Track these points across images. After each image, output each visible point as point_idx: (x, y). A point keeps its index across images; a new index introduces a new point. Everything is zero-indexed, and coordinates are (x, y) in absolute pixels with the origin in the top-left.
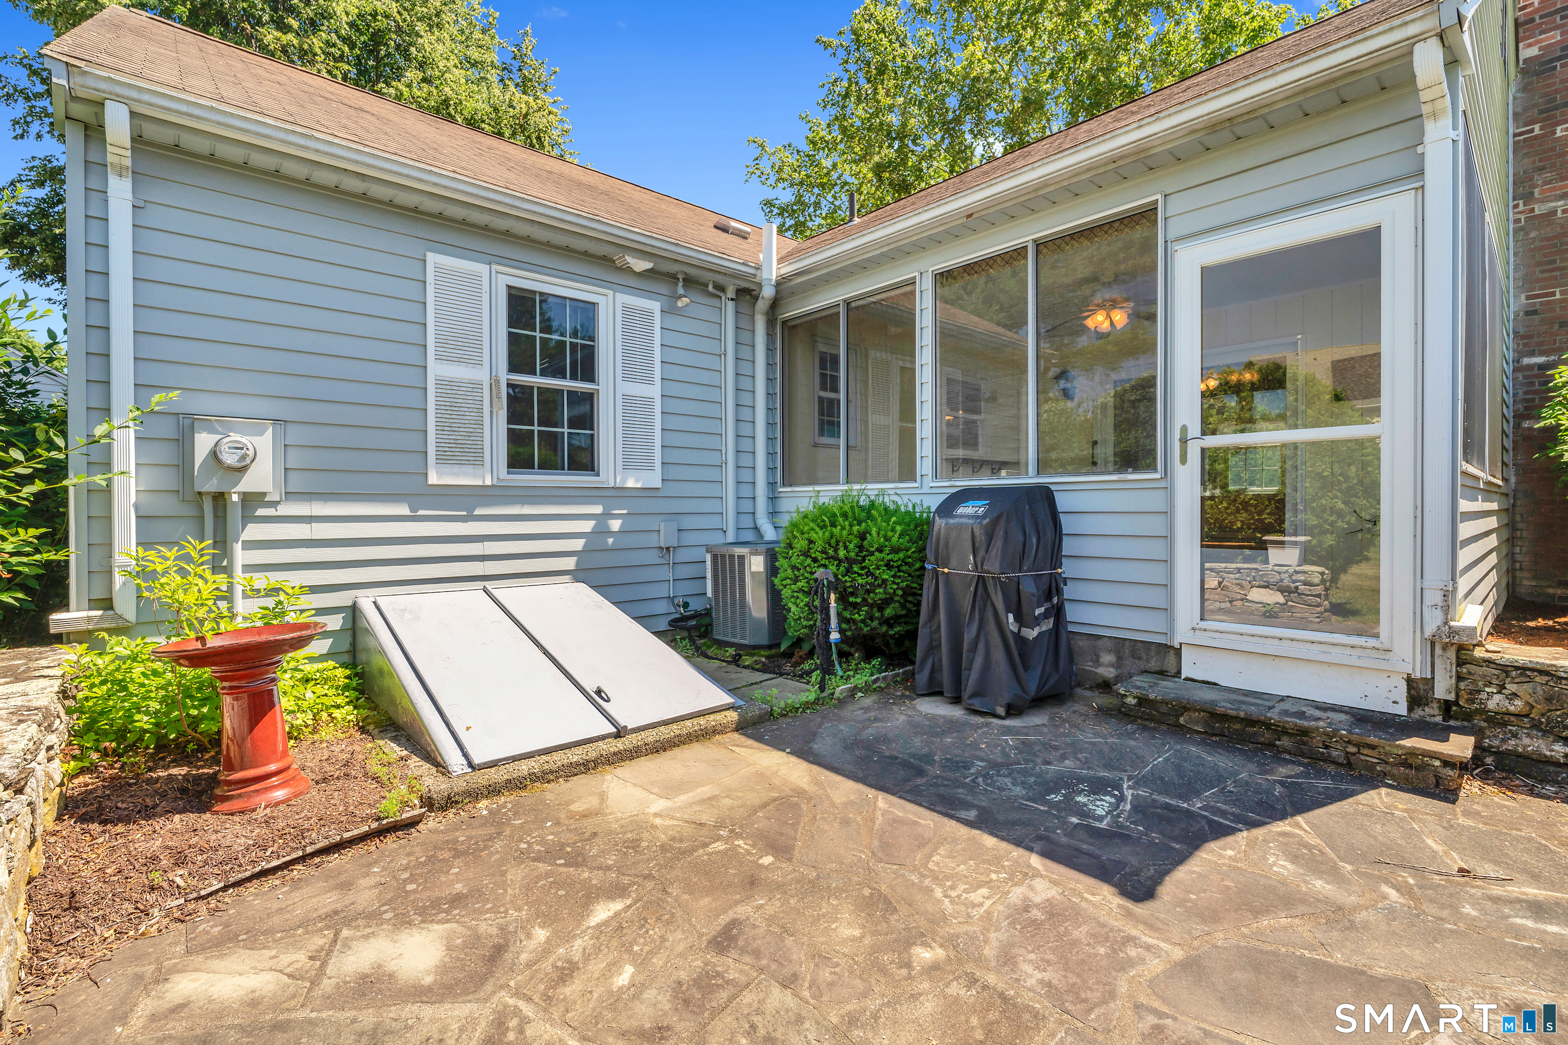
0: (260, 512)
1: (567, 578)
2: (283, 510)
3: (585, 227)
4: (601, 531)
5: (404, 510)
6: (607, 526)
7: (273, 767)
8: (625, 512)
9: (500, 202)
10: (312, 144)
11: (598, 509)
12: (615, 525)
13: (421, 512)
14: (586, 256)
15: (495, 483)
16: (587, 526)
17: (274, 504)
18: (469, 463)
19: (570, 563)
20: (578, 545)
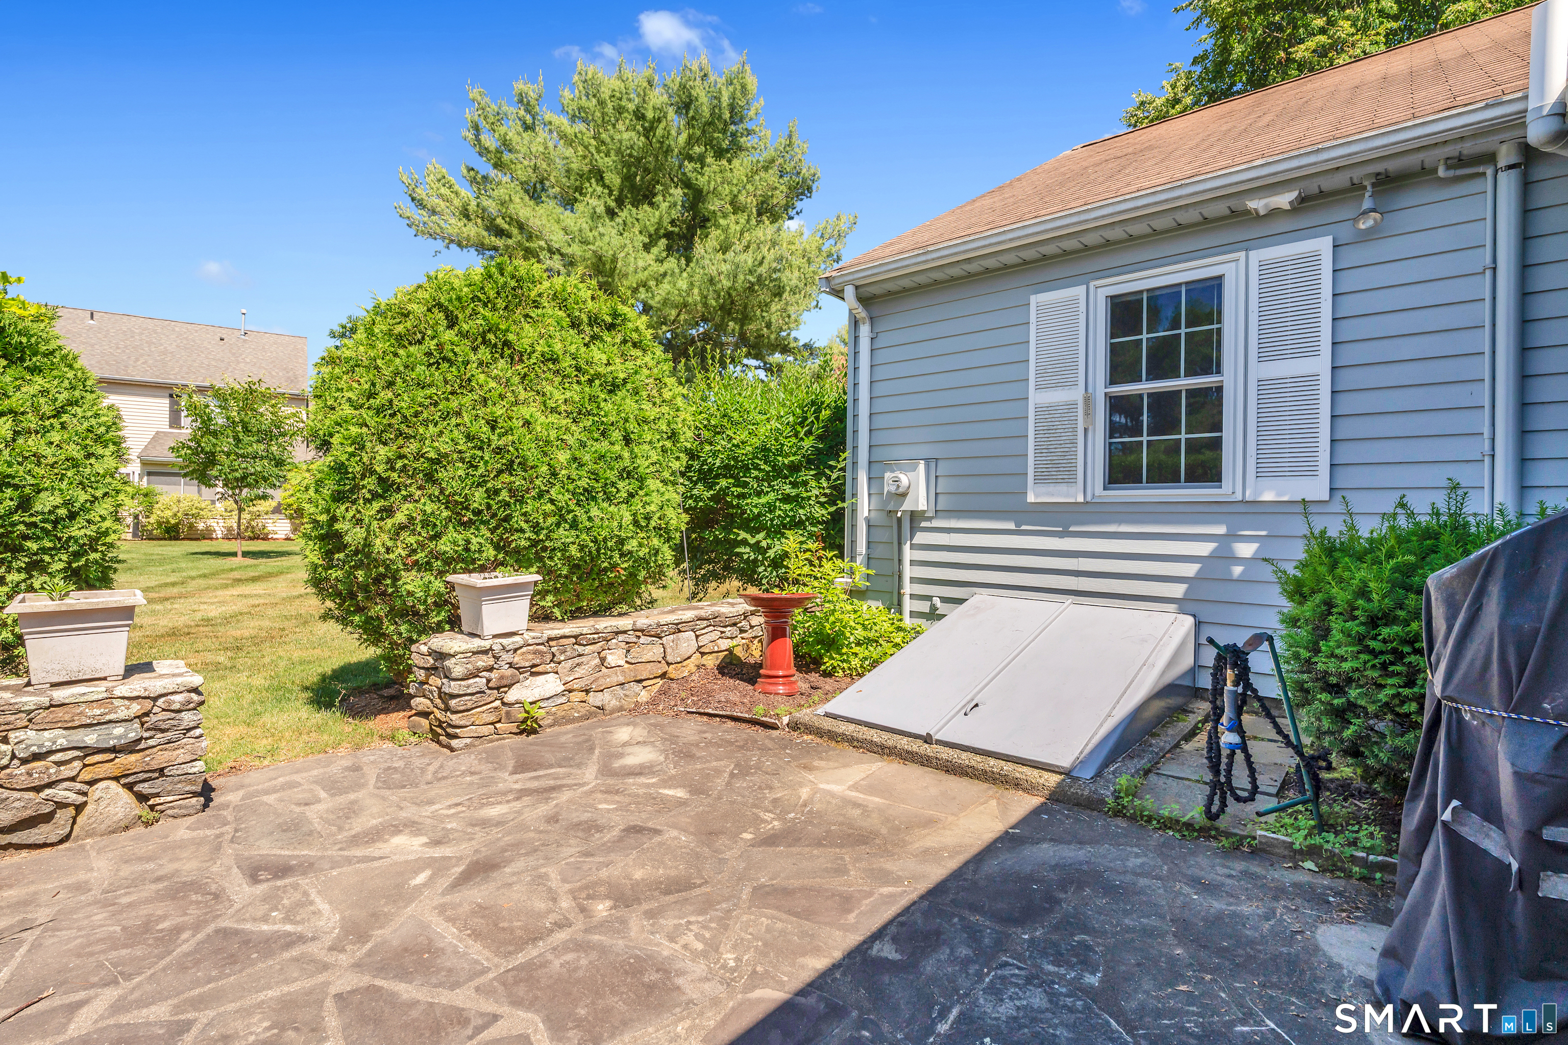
0: (923, 524)
1: (1172, 607)
2: (936, 523)
3: (1166, 201)
4: (1224, 557)
5: (1011, 526)
6: (1231, 550)
7: (781, 673)
8: (1264, 533)
9: (1067, 225)
10: (929, 257)
11: (1221, 530)
12: (1246, 550)
13: (1023, 527)
14: (1207, 224)
15: (1089, 499)
16: (1205, 549)
17: (930, 519)
18: (1063, 481)
19: (1178, 590)
20: (1190, 570)
